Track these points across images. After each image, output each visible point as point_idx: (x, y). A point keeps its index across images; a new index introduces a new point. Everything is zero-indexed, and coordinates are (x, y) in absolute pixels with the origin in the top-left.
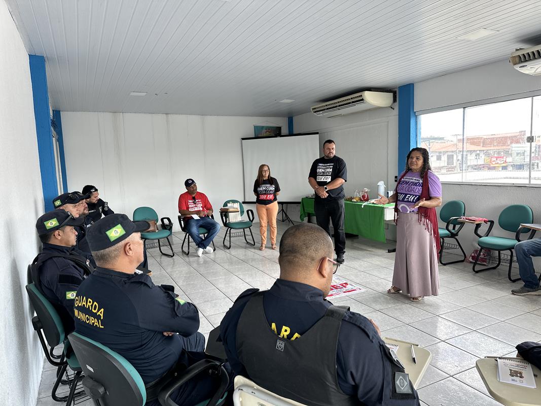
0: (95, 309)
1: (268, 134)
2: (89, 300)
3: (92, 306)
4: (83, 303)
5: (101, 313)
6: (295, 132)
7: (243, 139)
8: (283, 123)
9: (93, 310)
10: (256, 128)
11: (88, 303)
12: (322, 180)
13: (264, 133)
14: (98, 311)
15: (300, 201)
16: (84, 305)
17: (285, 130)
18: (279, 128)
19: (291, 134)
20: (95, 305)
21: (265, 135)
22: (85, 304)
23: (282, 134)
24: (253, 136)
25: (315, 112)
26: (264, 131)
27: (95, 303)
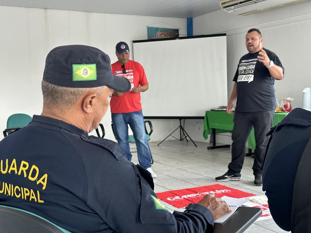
0: (33, 176)
1: (163, 37)
2: (23, 162)
3: (28, 171)
4: (11, 168)
5: (44, 181)
6: (195, 33)
7: (134, 42)
8: (180, 25)
9: (30, 178)
10: (149, 29)
11: (21, 168)
12: (243, 80)
13: (158, 35)
14: (39, 178)
15: (203, 115)
16: (13, 171)
17: (183, 32)
18: (177, 31)
19: (190, 36)
20: (34, 170)
21: (159, 37)
22: (15, 169)
23: (180, 36)
24: (146, 38)
25: (225, 7)
26: (159, 33)
27: (34, 167)
